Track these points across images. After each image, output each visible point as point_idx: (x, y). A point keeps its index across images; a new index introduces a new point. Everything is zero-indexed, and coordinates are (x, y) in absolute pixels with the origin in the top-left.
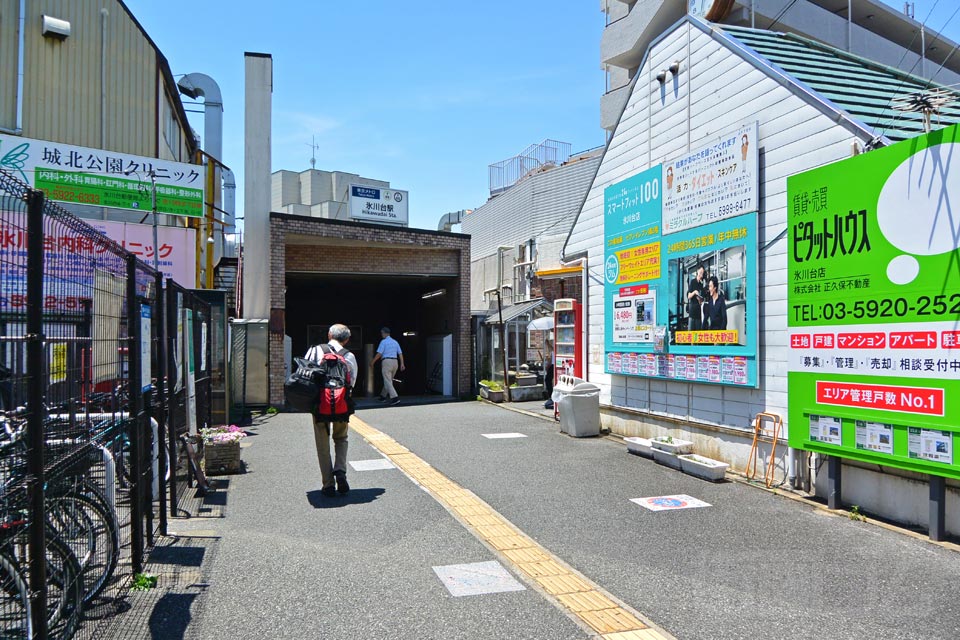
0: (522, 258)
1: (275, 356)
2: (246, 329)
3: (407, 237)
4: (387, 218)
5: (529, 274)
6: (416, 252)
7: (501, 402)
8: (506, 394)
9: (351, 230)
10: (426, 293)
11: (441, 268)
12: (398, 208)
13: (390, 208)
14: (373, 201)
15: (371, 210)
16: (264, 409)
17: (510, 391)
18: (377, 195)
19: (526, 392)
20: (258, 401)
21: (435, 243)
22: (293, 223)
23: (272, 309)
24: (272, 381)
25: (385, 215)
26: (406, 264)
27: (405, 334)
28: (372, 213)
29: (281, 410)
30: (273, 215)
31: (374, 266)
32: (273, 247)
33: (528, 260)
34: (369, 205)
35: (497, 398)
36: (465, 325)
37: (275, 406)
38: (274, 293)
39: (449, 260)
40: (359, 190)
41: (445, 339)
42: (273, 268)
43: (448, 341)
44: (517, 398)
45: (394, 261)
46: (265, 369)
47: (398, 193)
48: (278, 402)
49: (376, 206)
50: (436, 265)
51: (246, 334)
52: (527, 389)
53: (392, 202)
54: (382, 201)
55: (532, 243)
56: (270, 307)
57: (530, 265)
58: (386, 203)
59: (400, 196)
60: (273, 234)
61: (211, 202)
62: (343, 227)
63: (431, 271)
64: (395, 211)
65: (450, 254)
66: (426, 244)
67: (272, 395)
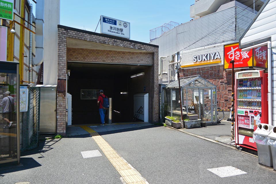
0: (173, 61)
1: (60, 106)
2: (40, 90)
3: (130, 44)
4: (120, 35)
5: (177, 67)
6: (133, 53)
7: (179, 128)
8: (182, 124)
9: (102, 38)
10: (133, 75)
11: (144, 61)
12: (125, 30)
13: (122, 30)
14: (113, 26)
15: (112, 30)
16: (53, 135)
17: (184, 122)
18: (115, 23)
19: (193, 123)
20: (50, 131)
21: (143, 48)
22: (71, 32)
23: (59, 79)
24: (58, 120)
25: (119, 33)
26: (128, 59)
27: (121, 93)
28: (112, 32)
29: (63, 136)
30: (60, 26)
31: (112, 60)
32: (59, 44)
33: (176, 61)
34: (111, 28)
35: (178, 126)
36: (156, 89)
37: (60, 134)
38: (59, 70)
39: (148, 58)
40: (106, 19)
41: (145, 95)
42: (59, 56)
43: (146, 96)
44: (189, 126)
45: (122, 57)
46: (55, 113)
47: (125, 23)
48: (62, 132)
49: (115, 29)
50: (142, 60)
51: (39, 93)
52: (194, 122)
53: (122, 27)
54: (118, 26)
55: (178, 54)
56: (57, 78)
57: (178, 63)
58: (120, 27)
59: (126, 24)
60: (60, 37)
61: (23, 17)
62: (98, 36)
63: (140, 63)
64: (124, 32)
65: (149, 55)
66: (139, 49)
67: (58, 128)
